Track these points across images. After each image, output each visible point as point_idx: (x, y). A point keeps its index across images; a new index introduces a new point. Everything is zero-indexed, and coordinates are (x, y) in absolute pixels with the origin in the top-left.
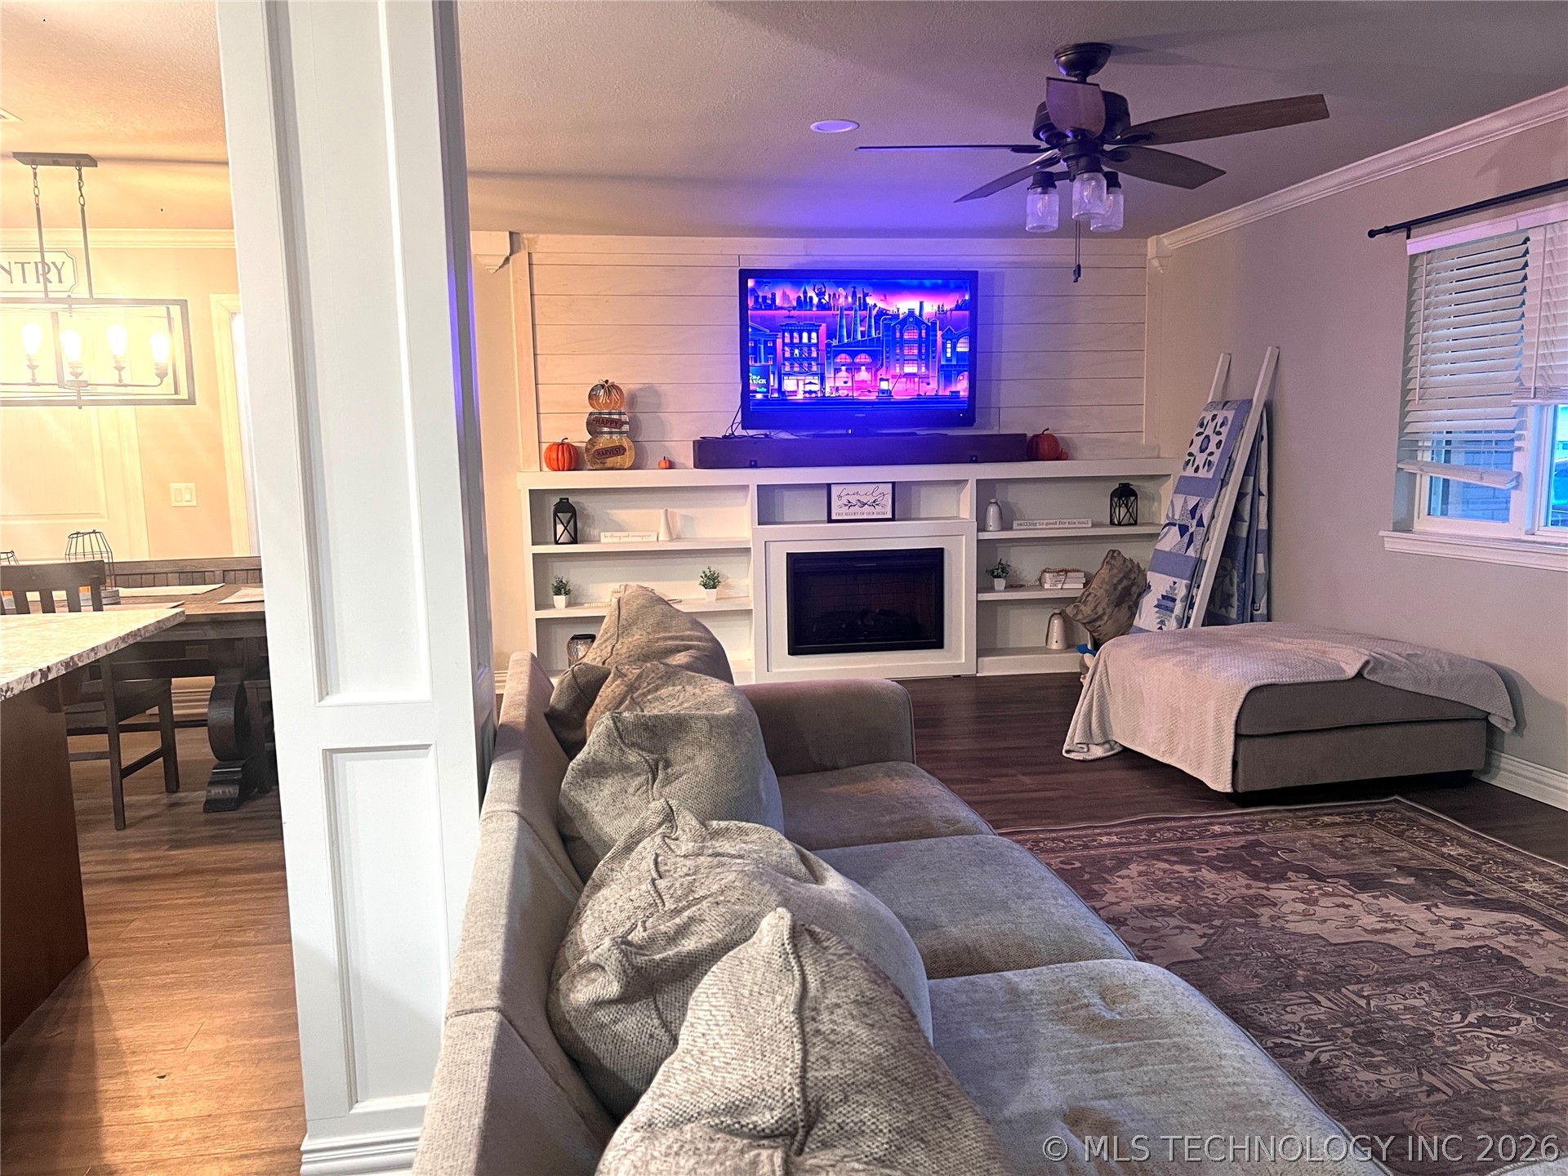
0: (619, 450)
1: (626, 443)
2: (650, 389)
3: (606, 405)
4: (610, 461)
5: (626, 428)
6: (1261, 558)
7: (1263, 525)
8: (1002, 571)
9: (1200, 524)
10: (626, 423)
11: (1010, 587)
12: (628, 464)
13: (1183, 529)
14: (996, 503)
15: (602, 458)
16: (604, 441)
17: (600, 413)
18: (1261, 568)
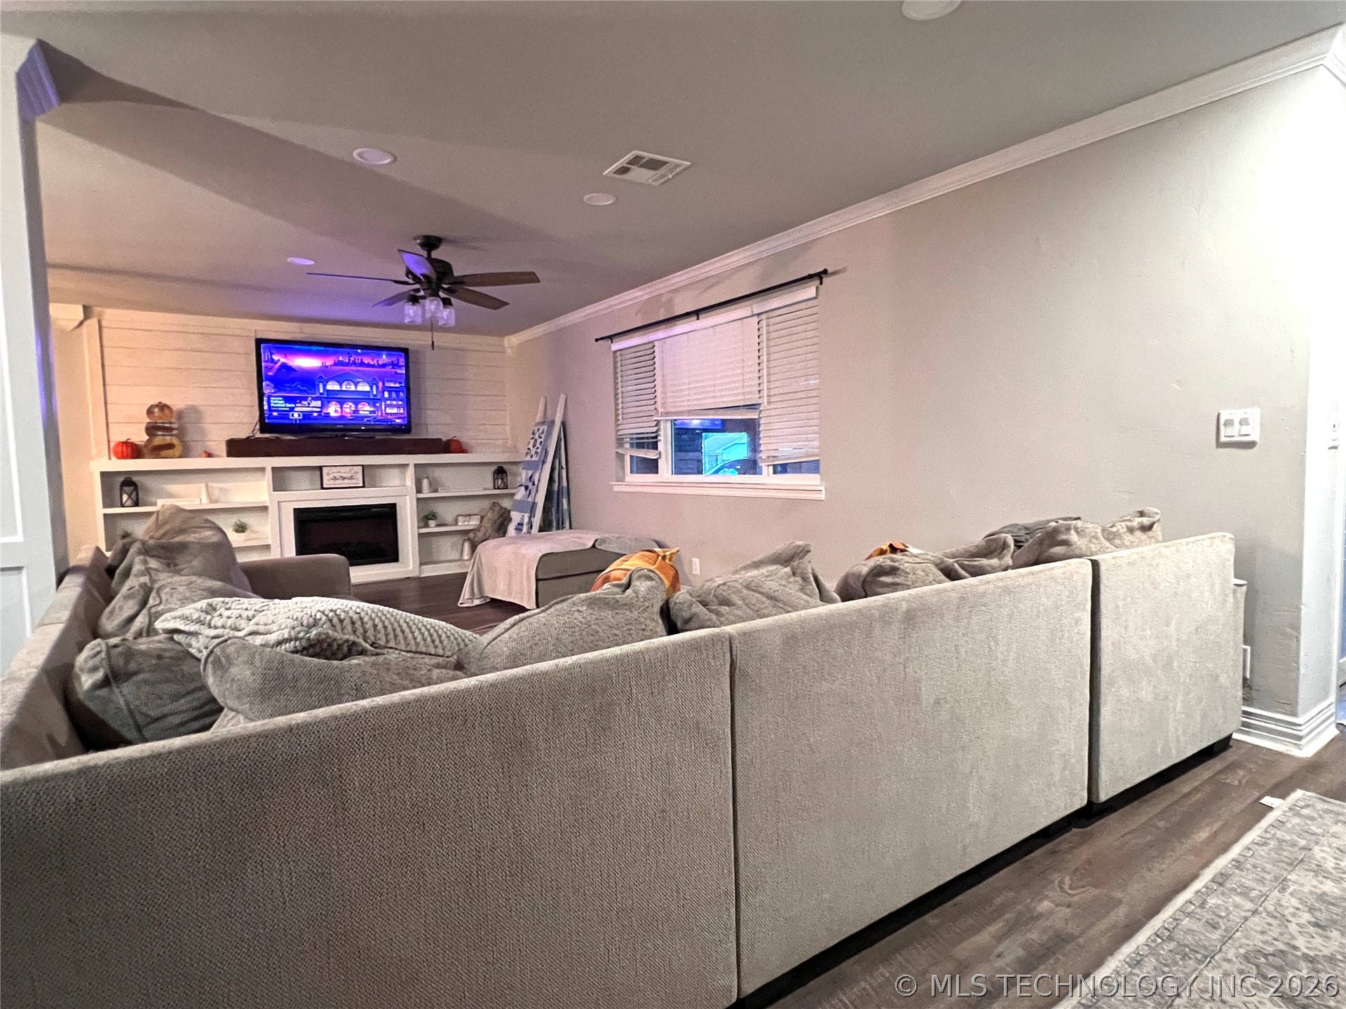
0: (170, 446)
1: (175, 441)
2: (194, 409)
3: (160, 418)
4: (164, 453)
5: (175, 432)
6: (565, 501)
7: (565, 483)
8: (433, 516)
9: (534, 484)
10: (175, 429)
11: (439, 525)
12: (177, 454)
13: (526, 488)
14: (427, 478)
15: (157, 451)
16: (158, 440)
17: (156, 423)
18: (565, 506)
